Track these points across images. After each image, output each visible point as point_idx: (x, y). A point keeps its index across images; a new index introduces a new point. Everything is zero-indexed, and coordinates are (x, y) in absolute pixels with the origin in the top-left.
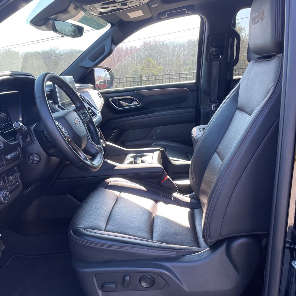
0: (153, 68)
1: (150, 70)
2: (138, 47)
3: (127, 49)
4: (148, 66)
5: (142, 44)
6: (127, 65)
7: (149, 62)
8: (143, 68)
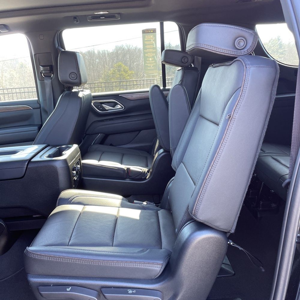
0: (124, 73)
1: (122, 75)
2: (111, 51)
3: (99, 52)
4: (119, 71)
5: (114, 48)
6: (99, 69)
7: (120, 66)
8: (113, 72)
